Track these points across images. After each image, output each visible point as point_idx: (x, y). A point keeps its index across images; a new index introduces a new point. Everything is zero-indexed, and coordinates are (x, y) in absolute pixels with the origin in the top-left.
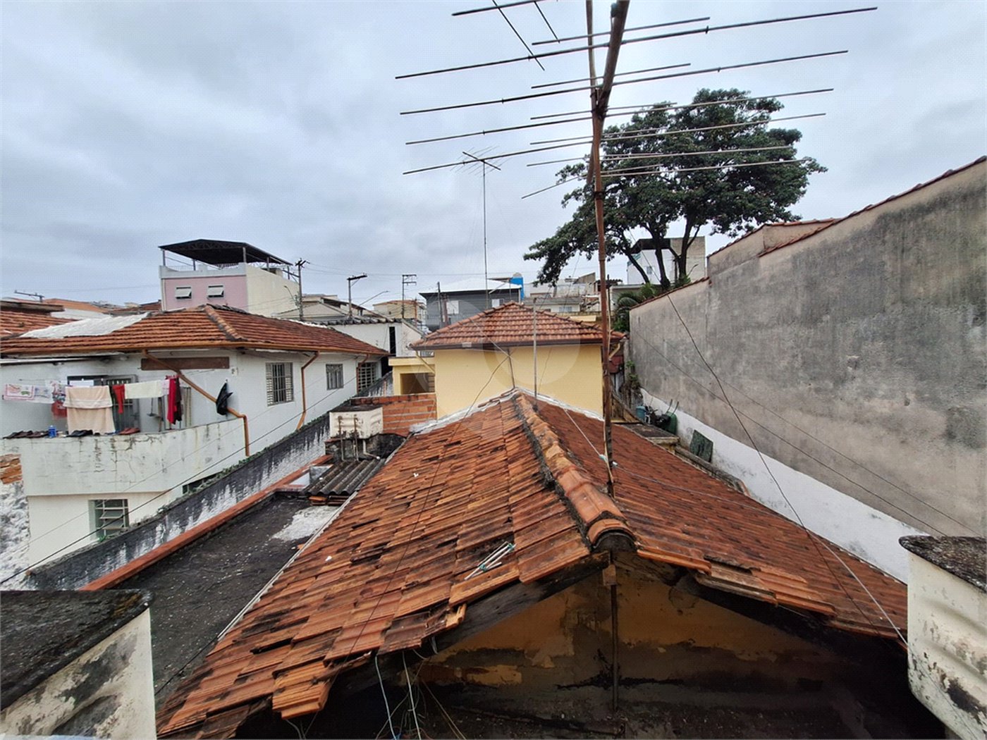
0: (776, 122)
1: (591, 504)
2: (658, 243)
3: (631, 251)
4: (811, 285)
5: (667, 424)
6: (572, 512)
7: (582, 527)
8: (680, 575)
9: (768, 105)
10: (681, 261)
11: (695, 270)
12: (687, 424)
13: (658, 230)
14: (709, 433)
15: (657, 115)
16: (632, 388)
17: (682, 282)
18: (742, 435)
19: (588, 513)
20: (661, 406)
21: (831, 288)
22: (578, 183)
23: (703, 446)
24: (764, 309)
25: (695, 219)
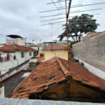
0: (93, 18)
1: (66, 72)
2: (76, 35)
3: (73, 37)
4: (98, 41)
5: (77, 61)
6: (63, 73)
7: (65, 75)
8: (78, 82)
9: (92, 16)
10: (79, 38)
11: (82, 39)
12: (80, 61)
13: (76, 34)
14: (83, 62)
15: (76, 17)
16: (73, 56)
17: (80, 41)
18: (88, 63)
19: (65, 73)
20: (77, 58)
21: (101, 42)
22: (65, 27)
23: (83, 64)
24: (91, 45)
25: (81, 32)
